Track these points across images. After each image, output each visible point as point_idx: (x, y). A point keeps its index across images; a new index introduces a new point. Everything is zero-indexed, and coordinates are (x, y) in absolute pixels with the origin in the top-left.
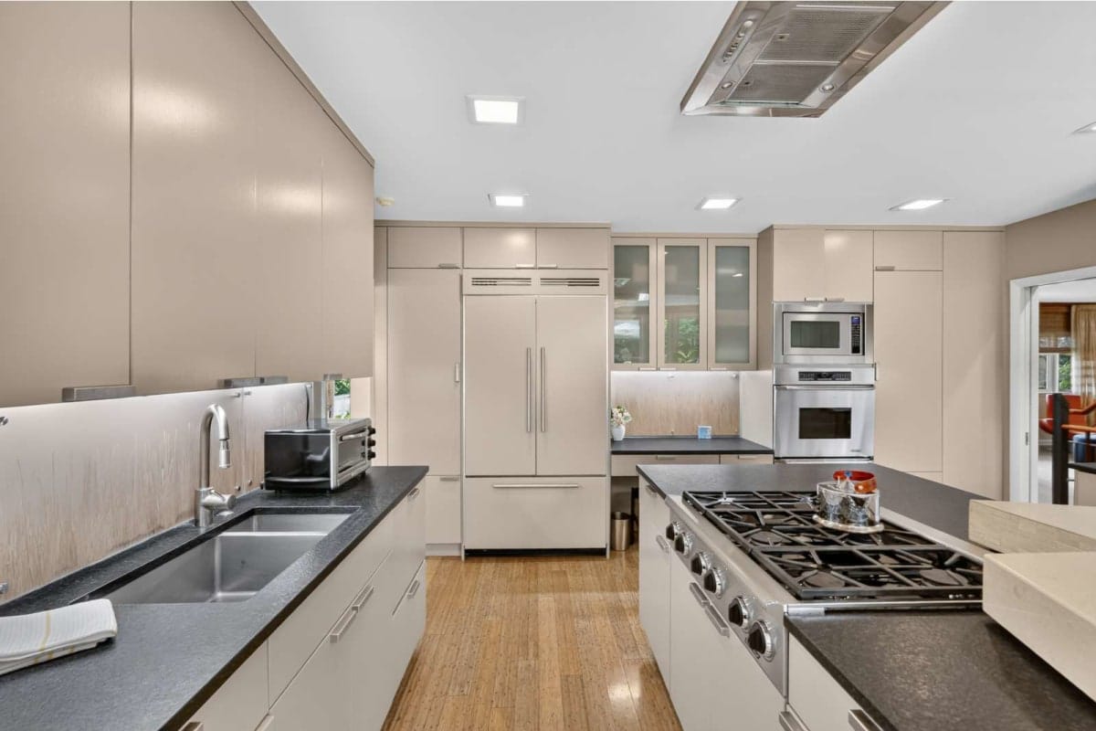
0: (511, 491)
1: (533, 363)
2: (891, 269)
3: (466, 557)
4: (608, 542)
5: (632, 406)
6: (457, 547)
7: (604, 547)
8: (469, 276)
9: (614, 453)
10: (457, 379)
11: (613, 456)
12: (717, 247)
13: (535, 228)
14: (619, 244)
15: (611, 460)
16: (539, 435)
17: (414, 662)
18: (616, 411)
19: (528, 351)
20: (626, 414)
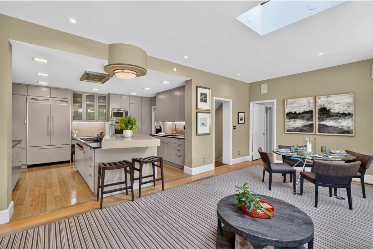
0: (43, 149)
1: (50, 119)
2: (132, 103)
3: (28, 168)
4: (71, 159)
5: (78, 130)
6: (25, 165)
7: (69, 160)
8: (29, 98)
9: (72, 139)
10: (25, 123)
11: (72, 140)
12: (99, 96)
13: (51, 88)
14: (74, 93)
15: (71, 142)
16: (51, 136)
17: (18, 182)
18: (73, 131)
19: (48, 117)
20: (76, 131)
